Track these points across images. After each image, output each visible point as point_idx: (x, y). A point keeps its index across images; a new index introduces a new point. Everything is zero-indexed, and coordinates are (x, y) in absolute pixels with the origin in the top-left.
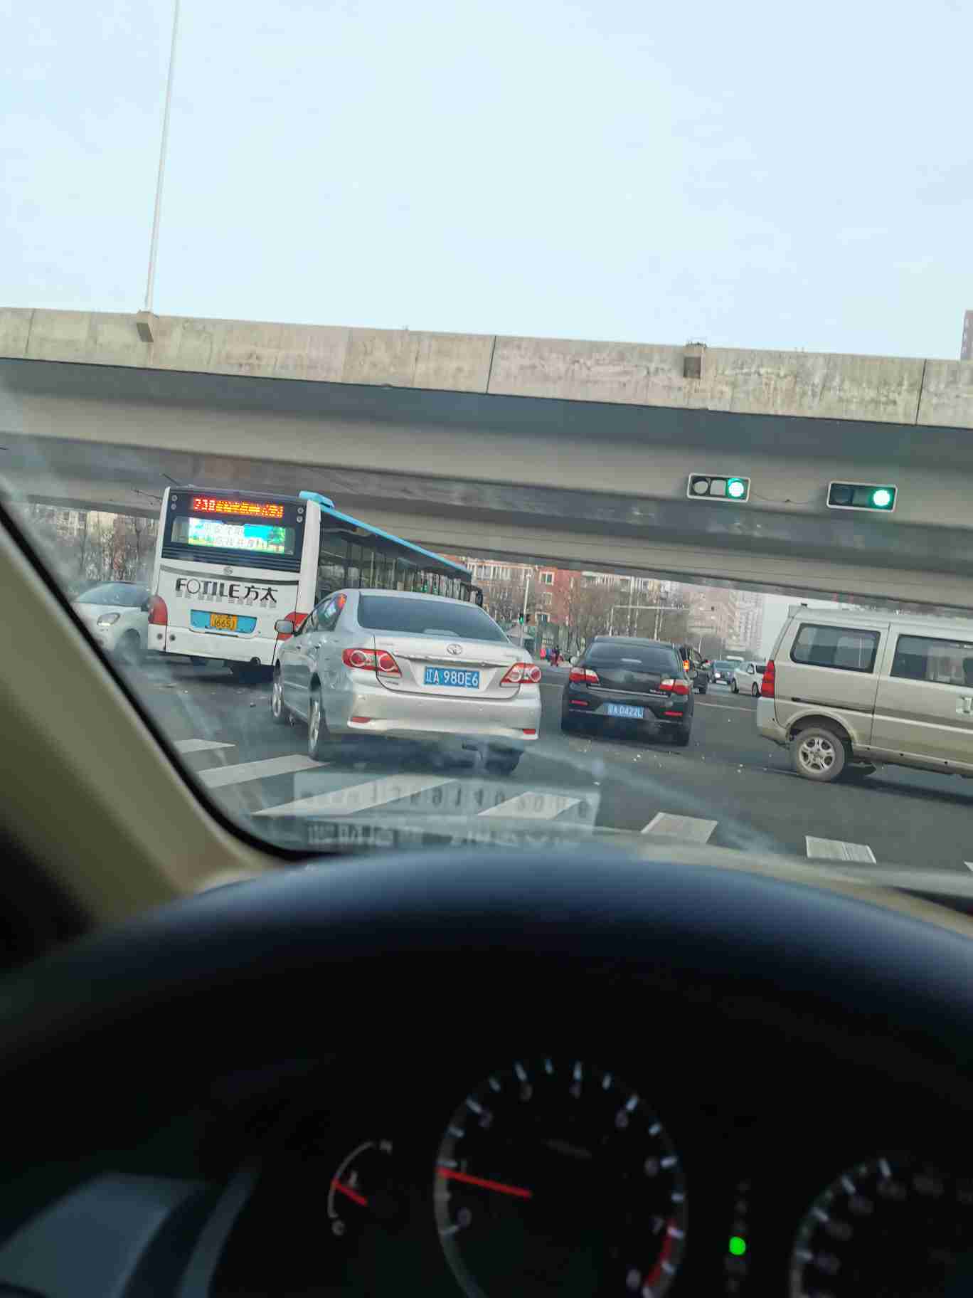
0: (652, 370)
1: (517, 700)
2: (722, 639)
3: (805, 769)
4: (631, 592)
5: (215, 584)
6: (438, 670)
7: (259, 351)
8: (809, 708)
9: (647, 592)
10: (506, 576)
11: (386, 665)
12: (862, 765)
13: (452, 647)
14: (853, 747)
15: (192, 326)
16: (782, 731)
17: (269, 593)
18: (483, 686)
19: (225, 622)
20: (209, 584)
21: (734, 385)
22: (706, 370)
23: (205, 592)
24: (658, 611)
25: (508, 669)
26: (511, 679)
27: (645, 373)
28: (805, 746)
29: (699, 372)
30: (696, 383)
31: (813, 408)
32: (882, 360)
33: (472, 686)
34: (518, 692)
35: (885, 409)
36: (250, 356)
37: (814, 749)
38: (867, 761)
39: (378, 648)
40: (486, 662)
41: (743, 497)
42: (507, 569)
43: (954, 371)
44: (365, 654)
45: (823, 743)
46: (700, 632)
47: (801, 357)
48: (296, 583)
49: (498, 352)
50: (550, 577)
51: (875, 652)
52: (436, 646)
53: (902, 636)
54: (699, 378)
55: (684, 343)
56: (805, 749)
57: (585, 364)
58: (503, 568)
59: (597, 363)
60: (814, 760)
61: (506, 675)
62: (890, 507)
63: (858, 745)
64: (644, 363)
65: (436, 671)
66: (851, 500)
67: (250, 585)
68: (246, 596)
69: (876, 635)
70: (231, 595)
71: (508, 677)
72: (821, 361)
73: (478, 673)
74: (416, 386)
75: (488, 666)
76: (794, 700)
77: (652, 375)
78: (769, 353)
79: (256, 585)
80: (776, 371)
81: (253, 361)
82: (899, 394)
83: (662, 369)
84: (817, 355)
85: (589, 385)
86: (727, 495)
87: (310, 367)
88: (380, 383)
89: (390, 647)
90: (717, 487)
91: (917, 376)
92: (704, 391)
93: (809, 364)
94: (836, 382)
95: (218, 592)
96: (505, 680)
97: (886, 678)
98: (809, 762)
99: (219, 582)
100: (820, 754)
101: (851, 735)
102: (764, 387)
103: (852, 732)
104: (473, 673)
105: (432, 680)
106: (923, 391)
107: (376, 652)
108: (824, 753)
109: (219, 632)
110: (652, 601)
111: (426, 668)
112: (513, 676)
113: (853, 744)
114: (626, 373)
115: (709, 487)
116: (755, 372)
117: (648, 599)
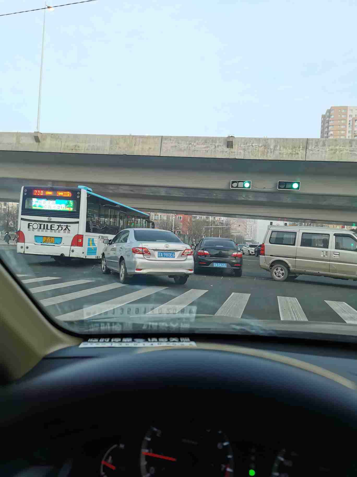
0: (217, 146)
1: (187, 261)
2: (243, 236)
3: (276, 278)
4: (210, 221)
5: (44, 225)
6: (163, 253)
7: (79, 144)
8: (276, 258)
9: (215, 221)
10: (165, 218)
11: (146, 252)
12: (293, 275)
13: (166, 245)
14: (290, 270)
15: (54, 136)
16: (268, 266)
17: (67, 227)
18: (176, 257)
19: (49, 240)
20: (42, 225)
21: (244, 150)
22: (235, 145)
23: (40, 228)
24: (220, 228)
25: (183, 251)
26: (185, 254)
27: (214, 147)
28: (275, 270)
29: (232, 146)
30: (232, 150)
31: (271, 157)
32: (293, 139)
33: (173, 257)
34: (187, 258)
35: (295, 156)
36: (76, 146)
37: (278, 271)
38: (295, 273)
39: (143, 247)
40: (177, 249)
41: (249, 187)
42: (165, 215)
43: (317, 142)
44: (139, 249)
45: (281, 269)
46: (235, 234)
47: (266, 140)
48: (78, 222)
49: (164, 141)
50: (181, 217)
51: (295, 238)
52: (161, 245)
53: (303, 233)
54: (233, 148)
55: (227, 136)
56: (275, 271)
57: (193, 145)
58: (164, 215)
59: (198, 144)
60: (278, 274)
61: (183, 253)
62: (298, 188)
63: (292, 269)
64: (214, 144)
65: (162, 253)
66: (285, 186)
67: (59, 224)
68: (58, 229)
69: (296, 233)
70: (51, 229)
71: (183, 254)
72: (273, 141)
73: (174, 253)
74: (135, 154)
75: (177, 251)
76: (271, 256)
77: (216, 147)
78: (255, 139)
79: (61, 224)
80: (258, 145)
81: (77, 148)
82: (299, 151)
83: (220, 145)
84: (271, 139)
85: (196, 152)
86: (244, 187)
87: (97, 149)
88: (122, 154)
89: (147, 246)
90: (240, 184)
91: (305, 144)
92: (234, 152)
93: (269, 141)
94: (278, 148)
95: (46, 228)
96: (183, 255)
97: (299, 247)
98: (277, 275)
99: (46, 224)
100: (280, 273)
101: (289, 266)
102: (254, 150)
103: (290, 265)
104: (173, 253)
105: (160, 256)
106: (307, 149)
107: (142, 248)
108: (281, 272)
109: (47, 244)
110: (217, 224)
111: (158, 252)
112: (185, 253)
113: (290, 269)
114: (208, 147)
115: (238, 185)
116: (251, 145)
117: (216, 223)
